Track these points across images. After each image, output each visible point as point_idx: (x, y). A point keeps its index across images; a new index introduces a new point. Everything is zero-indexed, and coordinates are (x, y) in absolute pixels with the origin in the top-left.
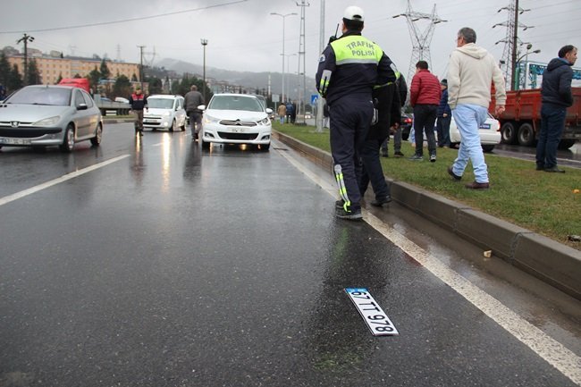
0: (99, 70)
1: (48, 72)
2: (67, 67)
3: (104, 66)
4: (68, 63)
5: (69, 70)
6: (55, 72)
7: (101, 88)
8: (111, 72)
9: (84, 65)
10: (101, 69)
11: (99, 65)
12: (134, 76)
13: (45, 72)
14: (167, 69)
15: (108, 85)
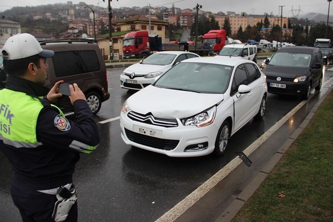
0: (263, 22)
1: (235, 24)
2: (245, 21)
3: (266, 20)
4: (246, 19)
5: (246, 23)
6: (238, 24)
7: (262, 33)
8: (270, 22)
9: (255, 20)
10: (264, 22)
11: (263, 19)
12: (285, 25)
13: (233, 24)
14: (309, 20)
15: (267, 31)
